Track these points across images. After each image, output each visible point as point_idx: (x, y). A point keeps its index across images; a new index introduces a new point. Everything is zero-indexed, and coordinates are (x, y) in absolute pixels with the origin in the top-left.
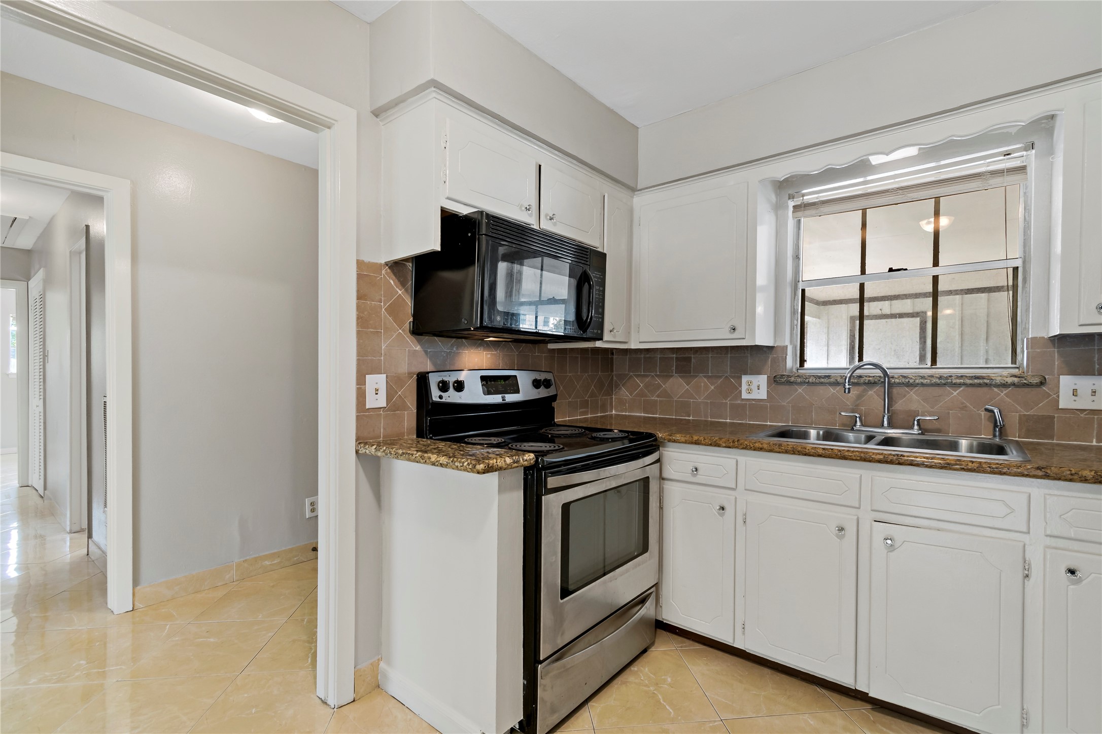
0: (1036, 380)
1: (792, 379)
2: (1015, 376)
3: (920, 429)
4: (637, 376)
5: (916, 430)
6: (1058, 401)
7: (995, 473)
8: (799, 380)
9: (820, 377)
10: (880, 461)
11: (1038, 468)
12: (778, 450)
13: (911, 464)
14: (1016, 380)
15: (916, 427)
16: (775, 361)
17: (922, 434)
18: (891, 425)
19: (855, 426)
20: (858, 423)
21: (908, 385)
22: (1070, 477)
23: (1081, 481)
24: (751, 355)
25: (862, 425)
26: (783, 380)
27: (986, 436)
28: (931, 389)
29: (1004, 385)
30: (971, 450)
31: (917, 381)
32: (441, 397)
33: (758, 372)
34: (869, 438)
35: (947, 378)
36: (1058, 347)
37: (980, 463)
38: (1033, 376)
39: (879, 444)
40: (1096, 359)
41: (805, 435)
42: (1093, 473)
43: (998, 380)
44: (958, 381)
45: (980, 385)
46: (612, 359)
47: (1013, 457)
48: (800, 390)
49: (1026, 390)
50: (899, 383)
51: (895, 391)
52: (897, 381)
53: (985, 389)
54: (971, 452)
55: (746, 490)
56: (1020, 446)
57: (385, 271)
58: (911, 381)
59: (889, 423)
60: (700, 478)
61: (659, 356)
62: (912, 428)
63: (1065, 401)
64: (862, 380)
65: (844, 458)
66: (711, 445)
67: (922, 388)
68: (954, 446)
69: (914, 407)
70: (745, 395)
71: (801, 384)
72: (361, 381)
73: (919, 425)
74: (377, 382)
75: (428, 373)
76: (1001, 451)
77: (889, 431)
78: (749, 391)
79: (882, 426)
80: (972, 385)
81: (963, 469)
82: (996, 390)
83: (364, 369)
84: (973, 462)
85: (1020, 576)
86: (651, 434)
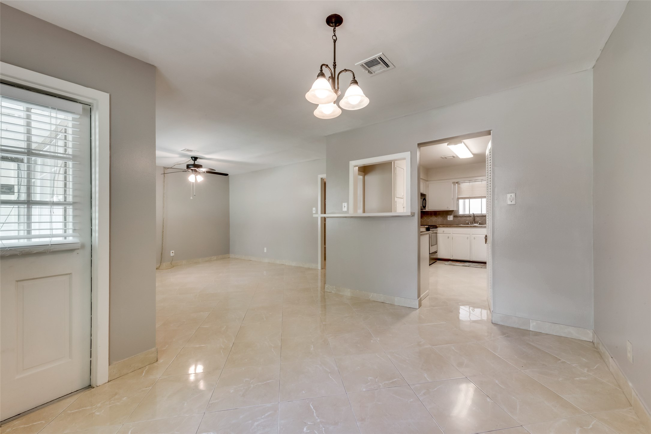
13: (477, 227)
16: (454, 213)
21: (477, 217)
28: (480, 217)
33: (451, 215)
48: (459, 218)
51: (475, 218)
60: (444, 233)
70: (448, 219)
71: (459, 217)
78: (449, 219)
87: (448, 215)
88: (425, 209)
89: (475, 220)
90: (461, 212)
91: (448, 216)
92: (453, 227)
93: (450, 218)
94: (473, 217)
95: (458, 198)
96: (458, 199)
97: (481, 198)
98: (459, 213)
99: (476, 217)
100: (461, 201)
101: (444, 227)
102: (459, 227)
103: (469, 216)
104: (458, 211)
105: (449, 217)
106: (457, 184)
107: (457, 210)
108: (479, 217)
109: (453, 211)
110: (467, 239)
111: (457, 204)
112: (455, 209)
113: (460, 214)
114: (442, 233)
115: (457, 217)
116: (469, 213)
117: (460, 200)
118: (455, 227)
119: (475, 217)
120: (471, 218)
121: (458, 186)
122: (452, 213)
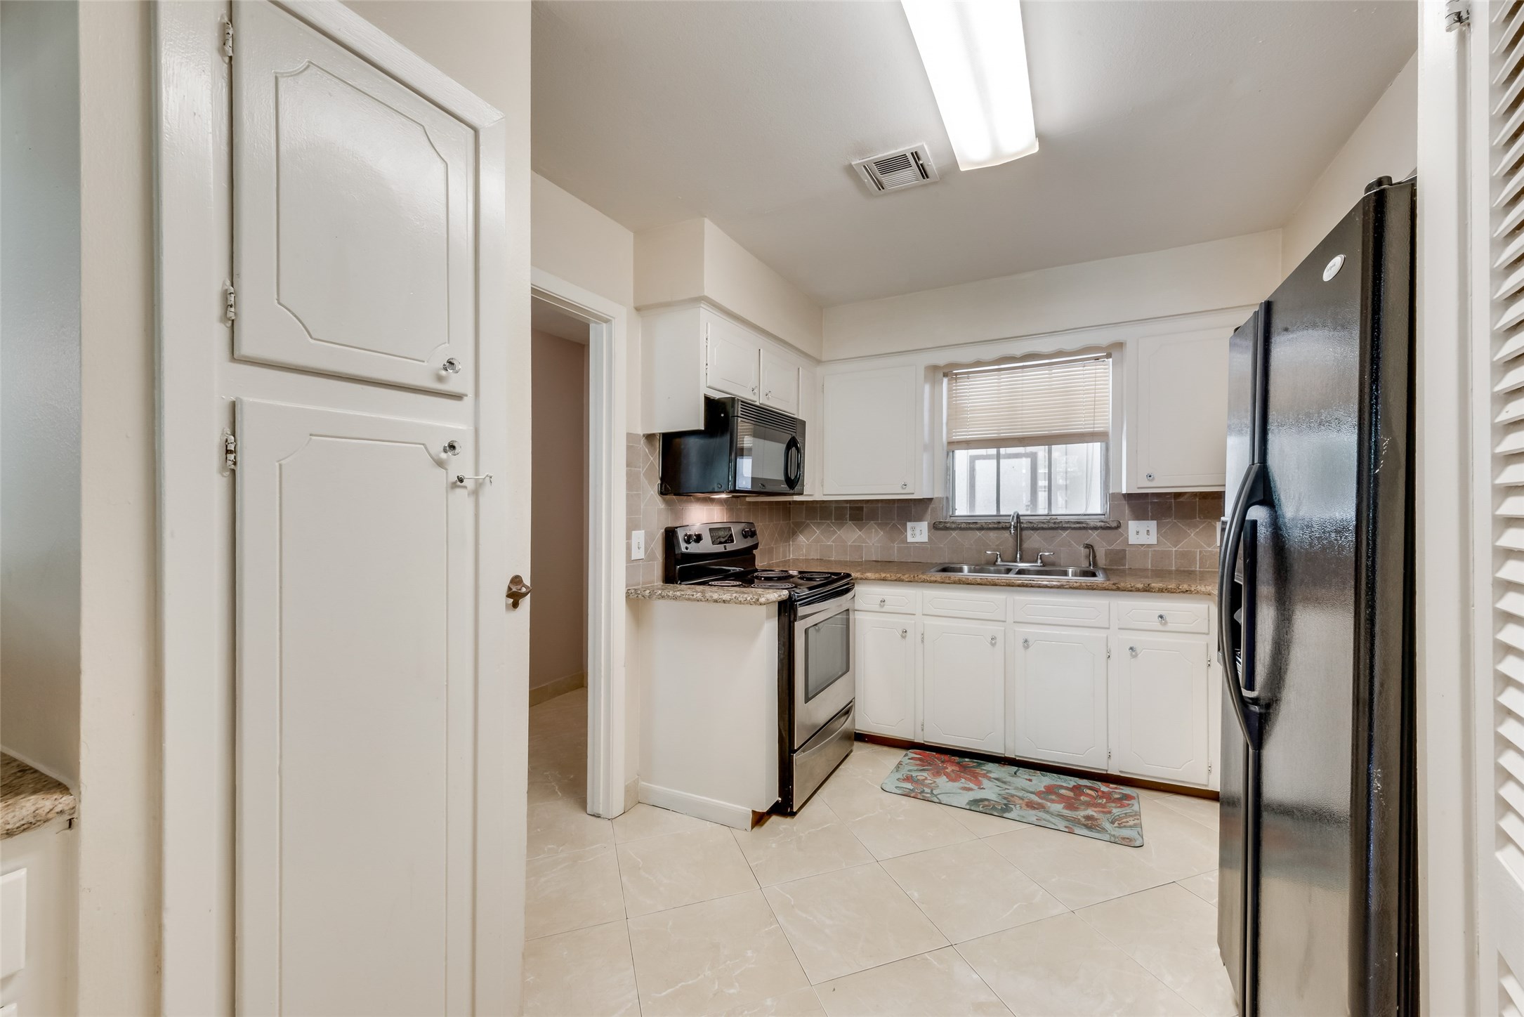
0: (1114, 525)
1: (948, 525)
2: (1102, 522)
3: (1042, 562)
4: (814, 524)
5: (1039, 563)
6: (1128, 539)
7: (1089, 589)
8: (953, 526)
9: (969, 523)
10: (1019, 586)
11: (1114, 584)
12: (948, 581)
14: (1102, 524)
15: (1039, 561)
17: (1044, 566)
18: (1022, 560)
19: (996, 561)
20: (999, 560)
21: (1034, 529)
22: (1130, 589)
23: (1136, 591)
24: (914, 505)
25: (1002, 561)
26: (941, 526)
27: (1084, 564)
28: (1048, 532)
29: (1095, 528)
30: (1075, 574)
31: (1039, 526)
32: (687, 548)
33: (919, 519)
34: (1008, 571)
35: (1059, 523)
36: (1128, 501)
37: (1081, 583)
38: (1112, 521)
39: (1016, 574)
40: (1149, 509)
41: (961, 570)
42: (1142, 585)
43: (1092, 524)
44: (1066, 525)
45: (1080, 528)
46: (790, 507)
47: (1100, 579)
48: (954, 534)
49: (1109, 531)
50: (1027, 528)
52: (1025, 526)
53: (1084, 531)
54: (1076, 576)
55: (923, 615)
56: (1105, 570)
57: (643, 441)
58: (1035, 526)
59: (1020, 559)
60: (886, 608)
61: (834, 506)
62: (1036, 562)
63: (1133, 539)
64: (1000, 526)
65: (995, 585)
66: (896, 580)
67: (1042, 531)
68: (1065, 573)
69: (1036, 545)
72: (629, 537)
73: (1041, 558)
74: (639, 536)
75: (677, 528)
76: (1094, 575)
77: (1020, 565)
78: (913, 535)
79: (1016, 562)
80: (1075, 529)
81: (1071, 588)
82: (1090, 531)
83: (631, 526)
84: (1076, 582)
85: (1106, 657)
86: (847, 574)
87: (910, 521)
88: (801, 494)
89: (1025, 546)
90: (962, 509)
91: (909, 525)
92: (924, 581)
93: (918, 533)
94: (1016, 528)
95: (950, 443)
96: (953, 445)
97: (1050, 444)
98: (954, 509)
99: (1027, 529)
100: (962, 456)
101: (884, 580)
102: (955, 583)
103: (998, 525)
104: (949, 500)
105: (913, 529)
106: (945, 380)
107: (947, 498)
108: (1043, 529)
109: (930, 500)
110: (993, 645)
111: (947, 469)
112: (937, 493)
113: (957, 513)
114: (877, 608)
115: (946, 529)
116: (995, 513)
117: (957, 452)
118: (935, 582)
119: (1022, 529)
120: (1006, 534)
121: (950, 390)
122: (927, 508)
